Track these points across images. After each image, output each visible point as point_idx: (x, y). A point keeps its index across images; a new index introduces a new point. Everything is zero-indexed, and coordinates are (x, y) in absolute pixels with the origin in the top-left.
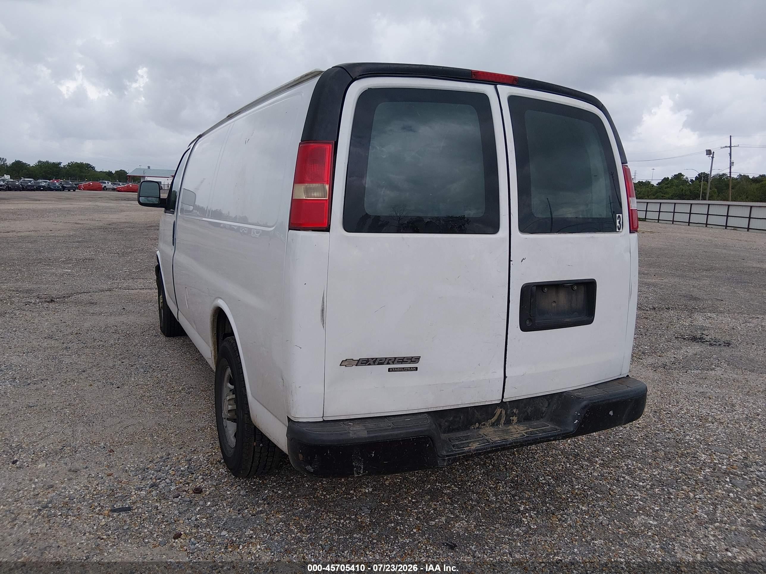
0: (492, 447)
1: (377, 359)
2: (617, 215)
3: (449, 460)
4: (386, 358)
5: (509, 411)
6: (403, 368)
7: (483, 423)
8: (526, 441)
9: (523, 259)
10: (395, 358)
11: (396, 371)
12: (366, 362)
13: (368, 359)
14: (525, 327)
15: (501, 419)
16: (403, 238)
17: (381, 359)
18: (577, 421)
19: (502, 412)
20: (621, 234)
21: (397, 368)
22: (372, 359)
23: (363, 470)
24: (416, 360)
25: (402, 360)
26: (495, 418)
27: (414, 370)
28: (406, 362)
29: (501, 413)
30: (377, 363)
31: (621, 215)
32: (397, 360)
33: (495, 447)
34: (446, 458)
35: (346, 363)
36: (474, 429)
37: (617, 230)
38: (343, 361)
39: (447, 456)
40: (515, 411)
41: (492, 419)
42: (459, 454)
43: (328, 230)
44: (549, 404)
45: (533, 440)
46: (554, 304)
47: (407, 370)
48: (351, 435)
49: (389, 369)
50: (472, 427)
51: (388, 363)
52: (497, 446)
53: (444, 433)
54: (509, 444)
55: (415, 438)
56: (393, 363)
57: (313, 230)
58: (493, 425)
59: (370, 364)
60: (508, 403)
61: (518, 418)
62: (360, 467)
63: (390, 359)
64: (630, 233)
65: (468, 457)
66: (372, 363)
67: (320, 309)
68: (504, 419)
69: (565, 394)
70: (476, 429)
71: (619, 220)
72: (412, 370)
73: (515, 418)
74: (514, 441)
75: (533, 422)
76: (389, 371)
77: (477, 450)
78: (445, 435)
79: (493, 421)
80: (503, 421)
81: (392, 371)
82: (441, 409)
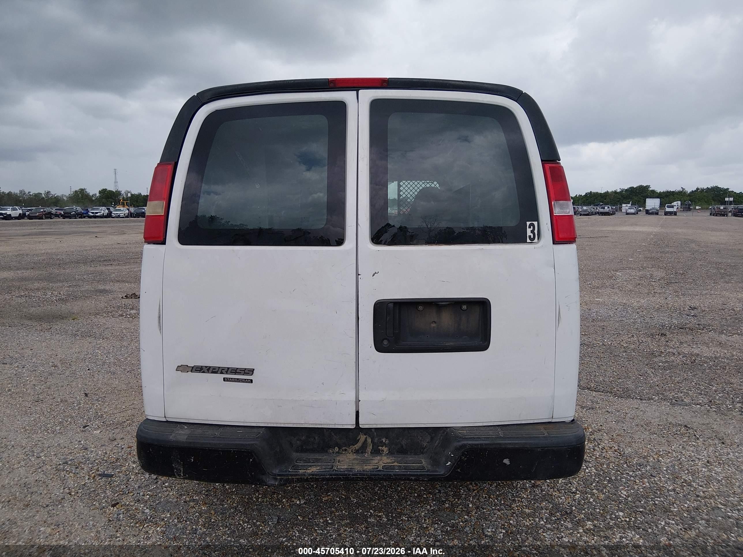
0: (331, 475)
1: (210, 367)
2: (528, 223)
3: (281, 480)
4: (219, 368)
5: (376, 439)
6: (238, 379)
7: (344, 448)
8: (375, 475)
9: (376, 273)
10: (228, 368)
11: (231, 381)
12: (200, 369)
13: (202, 366)
14: (380, 347)
15: (366, 447)
16: (233, 250)
17: (214, 368)
18: (450, 463)
19: (368, 439)
20: (536, 246)
21: (232, 378)
22: (206, 367)
23: (183, 473)
24: (251, 372)
25: (235, 371)
26: (359, 444)
27: (249, 382)
28: (239, 373)
29: (366, 440)
30: (210, 371)
31: (536, 223)
32: (230, 370)
33: (335, 475)
34: (278, 477)
35: (183, 368)
36: (333, 453)
37: (528, 240)
38: (178, 366)
39: (279, 475)
40: (384, 440)
41: (355, 446)
42: (292, 475)
43: (164, 243)
44: (432, 439)
45: (384, 475)
46: (434, 325)
47: (242, 382)
48: (171, 438)
49: (224, 378)
50: (331, 451)
51: (222, 373)
52: (337, 475)
53: (297, 451)
54: (353, 475)
55: (235, 451)
56: (227, 373)
57: (154, 244)
58: (357, 452)
59: (204, 372)
60: (373, 430)
61: (389, 449)
62: (180, 469)
63: (223, 369)
64: (553, 244)
65: (302, 480)
66: (205, 370)
67: (157, 315)
68: (371, 447)
69: (449, 429)
70: (336, 453)
71: (532, 229)
72: (246, 382)
73: (385, 449)
74: (359, 472)
75: (409, 457)
76: (224, 380)
77: (313, 475)
78: (298, 454)
79: (357, 448)
80: (370, 448)
81: (227, 381)
82: (282, 426)
